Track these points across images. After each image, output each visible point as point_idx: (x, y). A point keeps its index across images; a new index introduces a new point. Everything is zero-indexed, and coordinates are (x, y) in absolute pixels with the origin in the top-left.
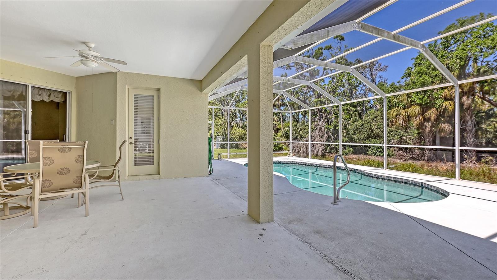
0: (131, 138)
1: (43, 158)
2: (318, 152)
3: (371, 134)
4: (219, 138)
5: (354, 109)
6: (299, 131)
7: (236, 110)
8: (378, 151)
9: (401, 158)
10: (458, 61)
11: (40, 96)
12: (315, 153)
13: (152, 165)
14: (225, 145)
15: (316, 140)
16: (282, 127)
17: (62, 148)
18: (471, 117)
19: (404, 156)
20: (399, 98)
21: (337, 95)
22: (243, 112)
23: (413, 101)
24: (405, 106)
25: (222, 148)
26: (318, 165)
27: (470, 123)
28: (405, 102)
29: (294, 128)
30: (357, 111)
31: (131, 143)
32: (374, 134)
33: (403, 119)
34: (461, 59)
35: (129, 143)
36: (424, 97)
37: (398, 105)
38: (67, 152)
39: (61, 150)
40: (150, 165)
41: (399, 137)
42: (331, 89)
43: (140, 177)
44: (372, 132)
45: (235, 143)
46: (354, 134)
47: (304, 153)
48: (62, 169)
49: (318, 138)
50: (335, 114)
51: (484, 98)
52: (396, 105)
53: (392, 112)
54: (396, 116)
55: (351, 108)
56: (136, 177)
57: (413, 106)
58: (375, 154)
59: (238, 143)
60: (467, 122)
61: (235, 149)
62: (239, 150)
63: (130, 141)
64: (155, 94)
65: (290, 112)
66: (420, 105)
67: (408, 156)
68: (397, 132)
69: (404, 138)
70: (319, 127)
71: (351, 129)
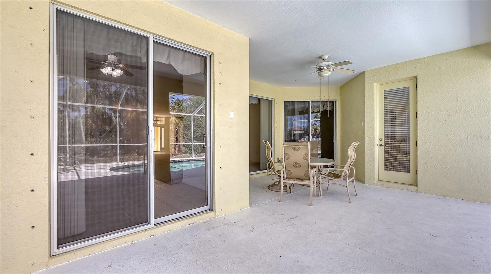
0: (381, 140)
1: (284, 153)
11: (318, 108)
13: (408, 172)
17: (294, 147)
31: (381, 145)
35: (379, 145)
38: (298, 150)
39: (294, 149)
40: (405, 172)
43: (391, 184)
48: (295, 163)
56: (386, 183)
63: (380, 142)
64: (410, 84)
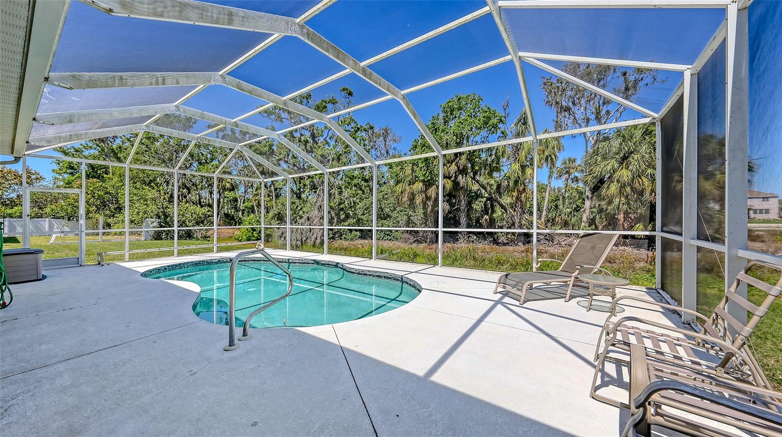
2: (316, 238)
3: (381, 214)
4: (150, 223)
5: (366, 184)
6: (299, 210)
7: (194, 176)
8: (386, 234)
9: (406, 241)
10: (455, 138)
12: (313, 240)
14: (163, 233)
15: (315, 222)
16: (274, 204)
18: (464, 197)
19: (409, 239)
20: (405, 172)
21: (342, 163)
22: (209, 179)
23: (417, 177)
24: (410, 182)
25: (156, 240)
26: (290, 261)
27: (463, 203)
28: (411, 177)
29: (292, 207)
30: (369, 186)
32: (384, 214)
33: (408, 196)
34: (457, 136)
36: (426, 173)
37: (404, 180)
41: (407, 217)
42: (335, 156)
44: (382, 212)
45: (184, 230)
46: (363, 214)
47: (297, 241)
49: (317, 220)
50: (338, 189)
51: (474, 178)
52: (402, 180)
53: (398, 188)
54: (402, 193)
55: (363, 182)
57: (417, 183)
58: (383, 238)
59: (190, 230)
60: (461, 202)
61: (186, 239)
62: (193, 241)
65: (261, 180)
66: (423, 181)
67: (412, 239)
68: (406, 211)
69: (412, 218)
70: (319, 204)
71: (360, 208)
